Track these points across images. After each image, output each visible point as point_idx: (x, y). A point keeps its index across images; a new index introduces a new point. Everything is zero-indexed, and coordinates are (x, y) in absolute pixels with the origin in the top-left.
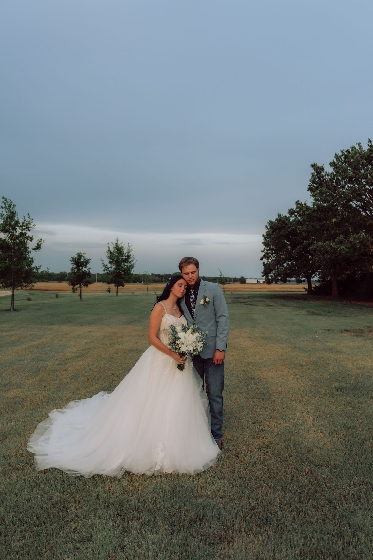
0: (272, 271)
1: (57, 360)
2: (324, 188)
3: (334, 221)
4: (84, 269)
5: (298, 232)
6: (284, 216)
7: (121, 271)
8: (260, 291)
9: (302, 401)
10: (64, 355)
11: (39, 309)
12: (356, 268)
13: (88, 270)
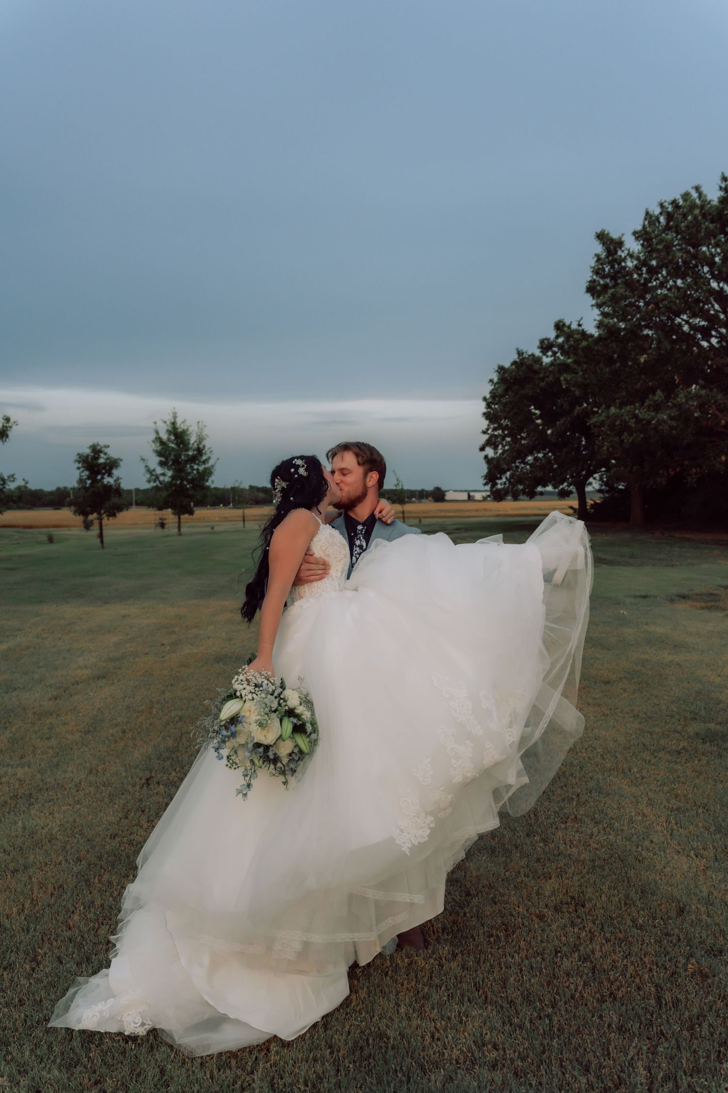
0: (505, 472)
1: (51, 686)
2: (621, 288)
3: (642, 360)
4: (108, 480)
5: (564, 387)
6: (529, 356)
7: (185, 483)
8: (479, 517)
9: (630, 771)
10: (68, 674)
11: (12, 569)
12: (686, 462)
13: (115, 481)
